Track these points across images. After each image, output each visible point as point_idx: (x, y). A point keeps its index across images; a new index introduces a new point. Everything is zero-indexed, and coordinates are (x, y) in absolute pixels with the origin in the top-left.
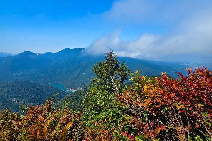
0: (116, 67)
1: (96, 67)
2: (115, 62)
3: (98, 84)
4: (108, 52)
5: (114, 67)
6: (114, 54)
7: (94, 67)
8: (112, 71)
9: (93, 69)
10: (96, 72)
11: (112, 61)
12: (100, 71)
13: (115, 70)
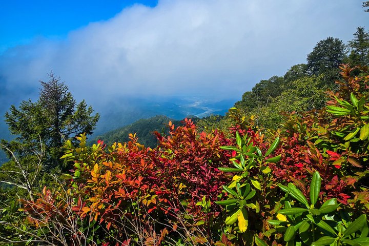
0: (67, 111)
1: (15, 115)
2: (65, 101)
3: (21, 153)
4: (48, 80)
5: (62, 112)
6: (64, 86)
7: (7, 116)
8: (58, 121)
9: (6, 119)
10: (14, 126)
11: (57, 98)
12: (26, 123)
13: (64, 118)
